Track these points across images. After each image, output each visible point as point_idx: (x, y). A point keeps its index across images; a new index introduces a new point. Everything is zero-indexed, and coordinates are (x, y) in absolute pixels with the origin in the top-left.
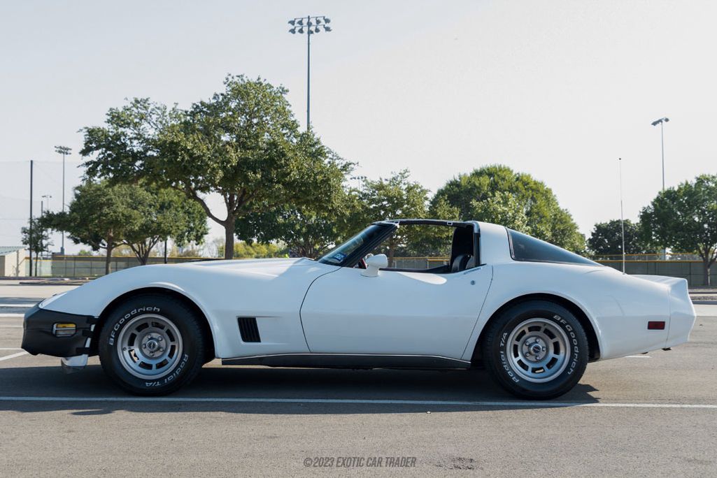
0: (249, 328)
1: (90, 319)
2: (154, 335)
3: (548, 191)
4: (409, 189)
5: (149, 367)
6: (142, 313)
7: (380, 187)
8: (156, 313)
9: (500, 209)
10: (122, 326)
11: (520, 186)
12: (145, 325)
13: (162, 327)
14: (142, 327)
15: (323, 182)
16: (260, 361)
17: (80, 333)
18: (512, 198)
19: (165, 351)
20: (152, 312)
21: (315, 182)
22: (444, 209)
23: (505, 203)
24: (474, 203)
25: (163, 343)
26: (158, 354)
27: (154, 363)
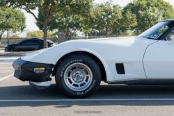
0: (120, 68)
1: (51, 65)
2: (78, 72)
3: (171, 6)
4: (114, 7)
5: (77, 86)
6: (75, 62)
7: (102, 6)
8: (81, 62)
9: (152, 14)
10: (66, 68)
11: (159, 4)
12: (75, 68)
13: (82, 69)
14: (74, 68)
15: (86, 4)
16: (124, 82)
17: (47, 72)
18: (156, 9)
19: (83, 79)
20: (79, 62)
21: (83, 4)
22: (129, 15)
23: (154, 12)
24: (140, 12)
25: (82, 76)
26: (80, 80)
27: (79, 84)
